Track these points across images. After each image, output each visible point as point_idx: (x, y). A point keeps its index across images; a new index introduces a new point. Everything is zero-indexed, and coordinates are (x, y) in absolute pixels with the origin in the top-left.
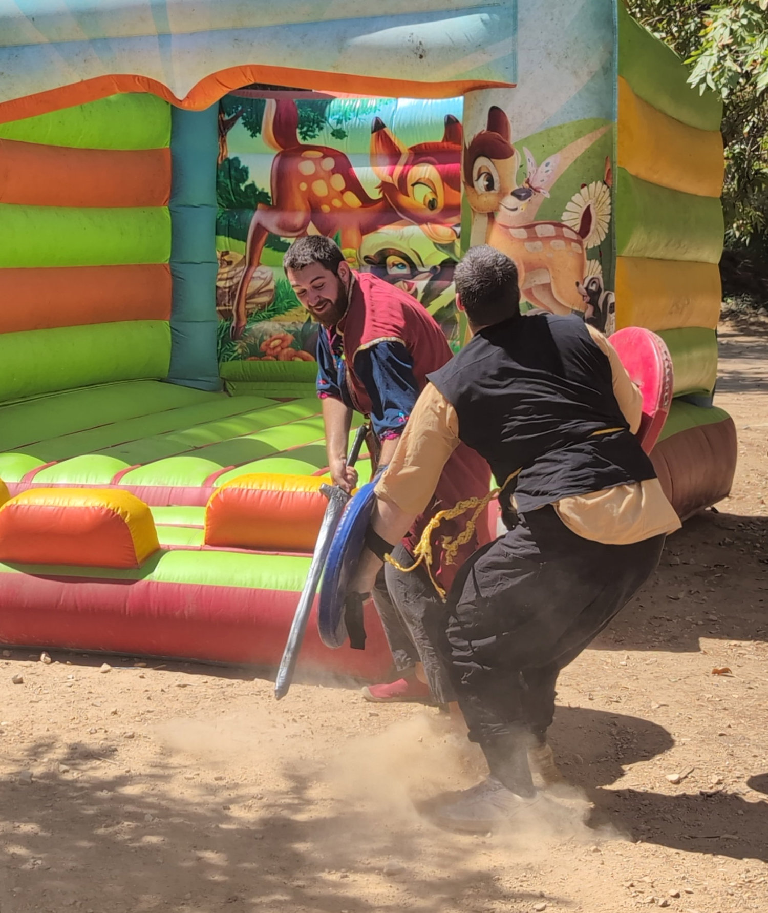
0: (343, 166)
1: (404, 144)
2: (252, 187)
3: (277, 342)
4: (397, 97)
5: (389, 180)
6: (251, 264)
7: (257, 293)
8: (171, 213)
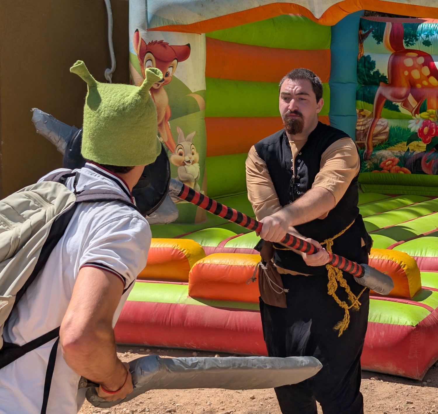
0: (428, 62)
2: (377, 72)
3: (390, 162)
6: (376, 117)
7: (379, 134)
8: (331, 86)
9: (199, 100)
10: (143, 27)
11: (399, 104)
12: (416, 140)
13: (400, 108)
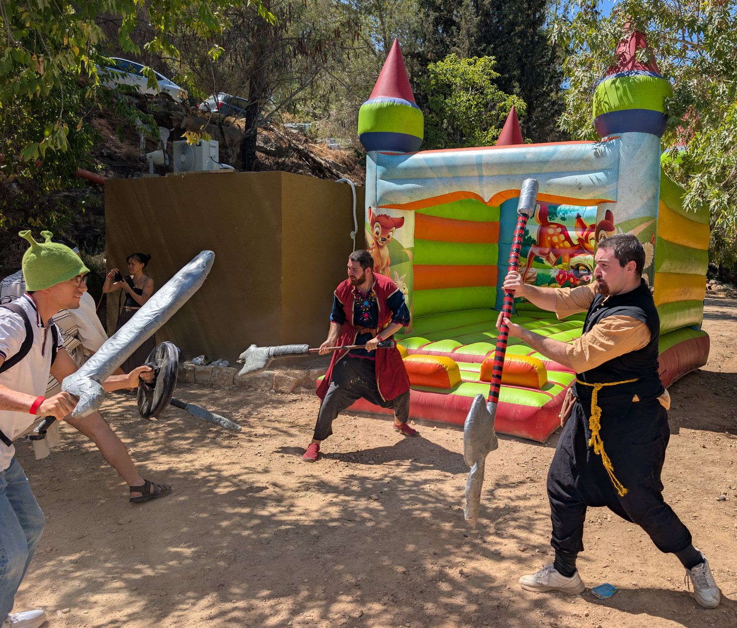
0: (564, 231)
1: (588, 224)
2: (530, 237)
4: (586, 206)
5: (581, 237)
6: (528, 267)
7: (530, 278)
8: (499, 246)
9: (409, 253)
10: (374, 205)
11: (544, 259)
12: (554, 283)
13: (545, 261)
